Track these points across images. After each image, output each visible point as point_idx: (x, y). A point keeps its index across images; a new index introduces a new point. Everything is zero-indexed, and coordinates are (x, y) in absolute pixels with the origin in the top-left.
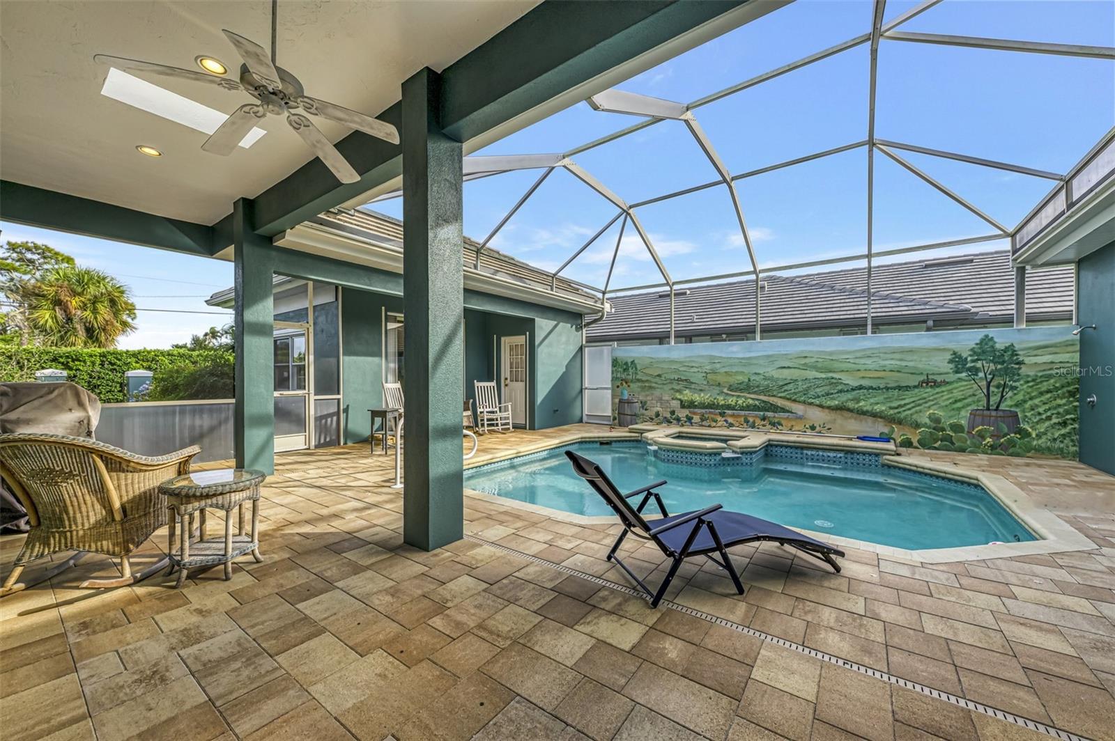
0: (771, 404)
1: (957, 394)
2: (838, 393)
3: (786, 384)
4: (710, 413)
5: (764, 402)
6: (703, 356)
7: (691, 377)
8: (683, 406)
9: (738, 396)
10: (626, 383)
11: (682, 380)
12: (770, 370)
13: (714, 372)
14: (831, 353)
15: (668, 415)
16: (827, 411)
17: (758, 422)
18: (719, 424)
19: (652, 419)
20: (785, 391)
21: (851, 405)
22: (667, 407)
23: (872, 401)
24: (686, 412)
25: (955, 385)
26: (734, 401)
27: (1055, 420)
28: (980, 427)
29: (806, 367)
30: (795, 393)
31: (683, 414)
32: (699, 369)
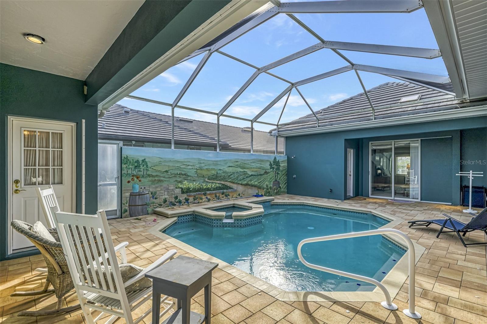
0: (226, 186)
1: (271, 176)
2: (246, 178)
3: (231, 175)
4: (199, 194)
5: (223, 184)
6: (194, 159)
7: (188, 172)
8: (183, 192)
9: (212, 183)
10: (138, 178)
11: (183, 175)
12: (225, 167)
13: (201, 169)
14: (244, 160)
15: (173, 200)
16: (243, 186)
17: (221, 196)
18: (203, 200)
19: (161, 205)
20: (231, 178)
21: (250, 183)
22: (172, 194)
23: (254, 180)
24: (185, 196)
25: (271, 173)
26: (211, 186)
27: (284, 183)
28: (274, 187)
29: (238, 166)
30: (234, 179)
31: (182, 197)
32: (193, 167)
